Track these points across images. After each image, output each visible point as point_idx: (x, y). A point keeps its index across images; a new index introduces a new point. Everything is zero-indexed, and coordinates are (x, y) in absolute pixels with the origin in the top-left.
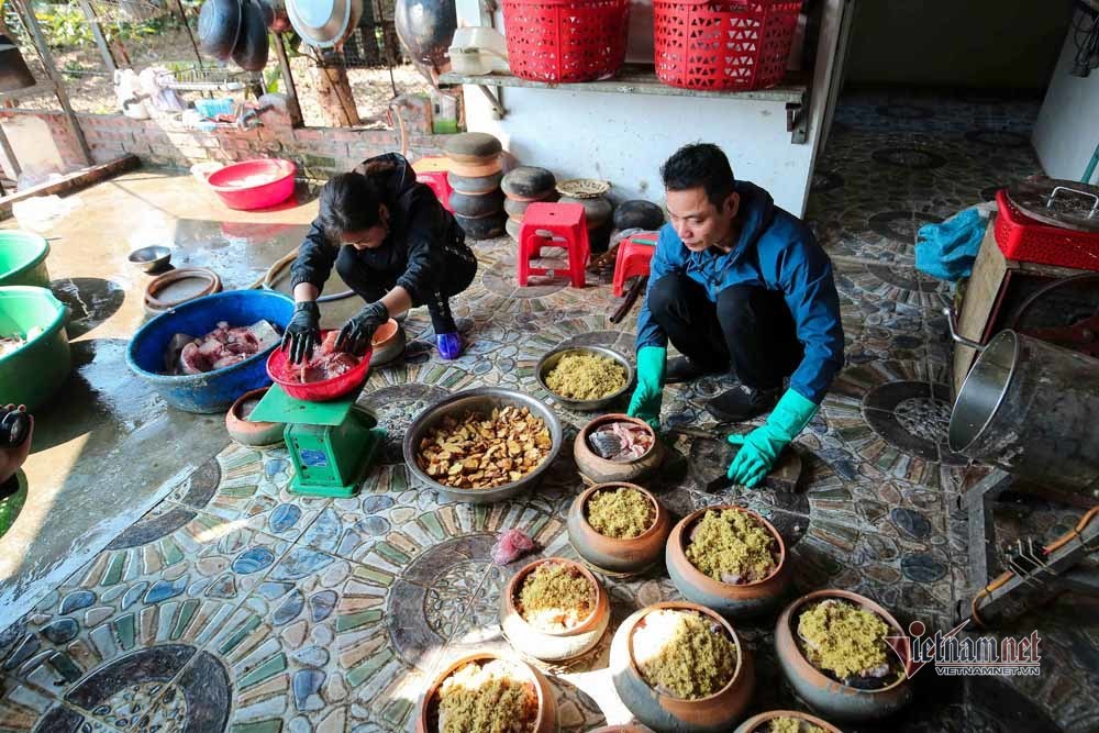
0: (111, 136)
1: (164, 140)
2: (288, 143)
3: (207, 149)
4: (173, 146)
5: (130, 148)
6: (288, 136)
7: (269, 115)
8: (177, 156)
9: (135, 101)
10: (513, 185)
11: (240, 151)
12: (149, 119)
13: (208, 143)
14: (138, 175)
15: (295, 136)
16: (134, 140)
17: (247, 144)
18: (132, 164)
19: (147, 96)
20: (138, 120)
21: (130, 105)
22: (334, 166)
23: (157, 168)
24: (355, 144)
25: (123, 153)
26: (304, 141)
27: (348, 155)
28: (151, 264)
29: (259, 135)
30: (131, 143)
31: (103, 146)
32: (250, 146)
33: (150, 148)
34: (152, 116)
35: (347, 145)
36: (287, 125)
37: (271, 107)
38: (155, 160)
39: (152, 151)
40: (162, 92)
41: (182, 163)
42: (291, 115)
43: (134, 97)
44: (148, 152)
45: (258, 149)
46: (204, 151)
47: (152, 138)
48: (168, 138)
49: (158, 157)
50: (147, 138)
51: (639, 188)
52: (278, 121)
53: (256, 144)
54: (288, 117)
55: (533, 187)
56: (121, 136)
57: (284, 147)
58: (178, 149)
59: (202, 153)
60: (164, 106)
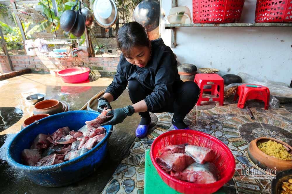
0: (21, 62)
1: (40, 63)
2: (86, 62)
3: (56, 65)
4: (43, 65)
5: (28, 66)
6: (86, 59)
7: (81, 53)
8: (45, 68)
9: (32, 48)
10: (184, 69)
11: (68, 66)
12: (36, 56)
13: (57, 63)
14: (30, 74)
15: (89, 60)
16: (30, 63)
17: (71, 63)
18: (28, 71)
19: (37, 48)
20: (32, 56)
21: (30, 50)
22: (102, 70)
23: (37, 72)
24: (111, 62)
25: (25, 68)
26: (92, 62)
27: (108, 66)
28: (36, 100)
29: (76, 60)
30: (28, 64)
31: (18, 66)
32: (72, 64)
33: (35, 66)
34: (37, 55)
35: (108, 62)
36: (87, 56)
37: (81, 50)
38: (37, 70)
39: (36, 67)
40: (43, 46)
41: (47, 71)
42: (89, 53)
43: (32, 47)
44: (34, 67)
45: (75, 65)
46: (55, 66)
47: (36, 63)
48: (42, 62)
49: (37, 69)
50: (34, 62)
51: (227, 70)
52: (83, 55)
53: (74, 63)
54: (87, 53)
55: (192, 69)
56: (25, 62)
57: (85, 64)
58: (45, 66)
59: (54, 67)
60: (43, 51)
